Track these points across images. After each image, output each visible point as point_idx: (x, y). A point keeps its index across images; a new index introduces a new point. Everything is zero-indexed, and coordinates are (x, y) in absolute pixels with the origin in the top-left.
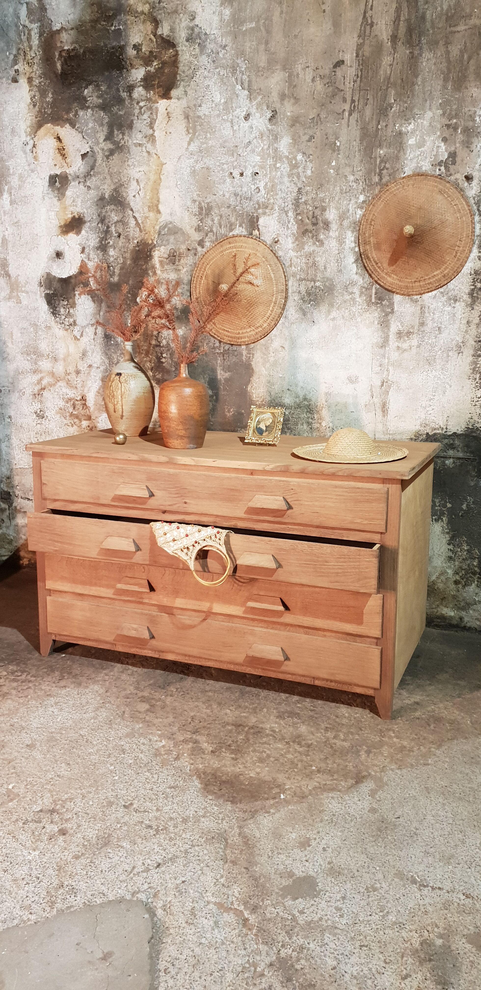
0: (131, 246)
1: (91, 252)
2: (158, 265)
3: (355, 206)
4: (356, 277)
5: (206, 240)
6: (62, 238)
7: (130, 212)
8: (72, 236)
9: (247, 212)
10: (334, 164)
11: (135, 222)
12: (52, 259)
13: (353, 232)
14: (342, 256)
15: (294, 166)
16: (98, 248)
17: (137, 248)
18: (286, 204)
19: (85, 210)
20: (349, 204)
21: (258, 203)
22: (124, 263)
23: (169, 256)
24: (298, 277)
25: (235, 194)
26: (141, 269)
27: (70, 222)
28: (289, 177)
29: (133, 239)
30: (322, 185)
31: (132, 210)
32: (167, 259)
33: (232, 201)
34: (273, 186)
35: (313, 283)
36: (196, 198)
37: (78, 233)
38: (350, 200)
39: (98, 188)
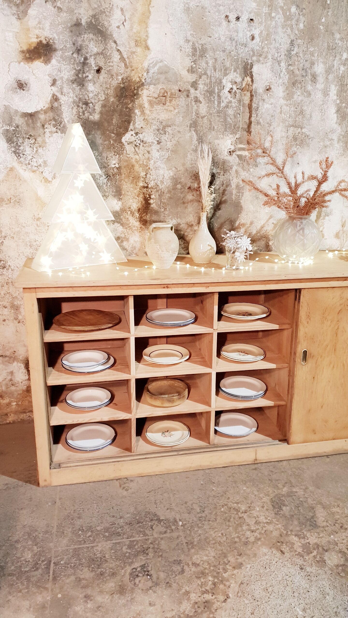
0: (115, 83)
1: (65, 85)
2: (146, 105)
3: (340, 62)
4: (336, 126)
5: (200, 82)
6: (25, 66)
7: (114, 45)
8: (38, 64)
9: (242, 58)
10: (323, 20)
11: (119, 57)
12: (14, 90)
13: (336, 86)
14: (326, 107)
15: (288, 18)
16: (73, 82)
17: (122, 85)
18: (279, 54)
19: (55, 35)
20: (334, 60)
21: (253, 51)
22: (107, 100)
23: (159, 96)
24: (287, 124)
25: (230, 39)
26: (127, 108)
27: (35, 48)
28: (283, 28)
29: (117, 75)
30: (312, 39)
31: (115, 42)
32: (156, 98)
33: (228, 46)
34: (267, 35)
35: (300, 129)
36: (190, 38)
37: (47, 61)
38: (335, 57)
39: (71, 11)
